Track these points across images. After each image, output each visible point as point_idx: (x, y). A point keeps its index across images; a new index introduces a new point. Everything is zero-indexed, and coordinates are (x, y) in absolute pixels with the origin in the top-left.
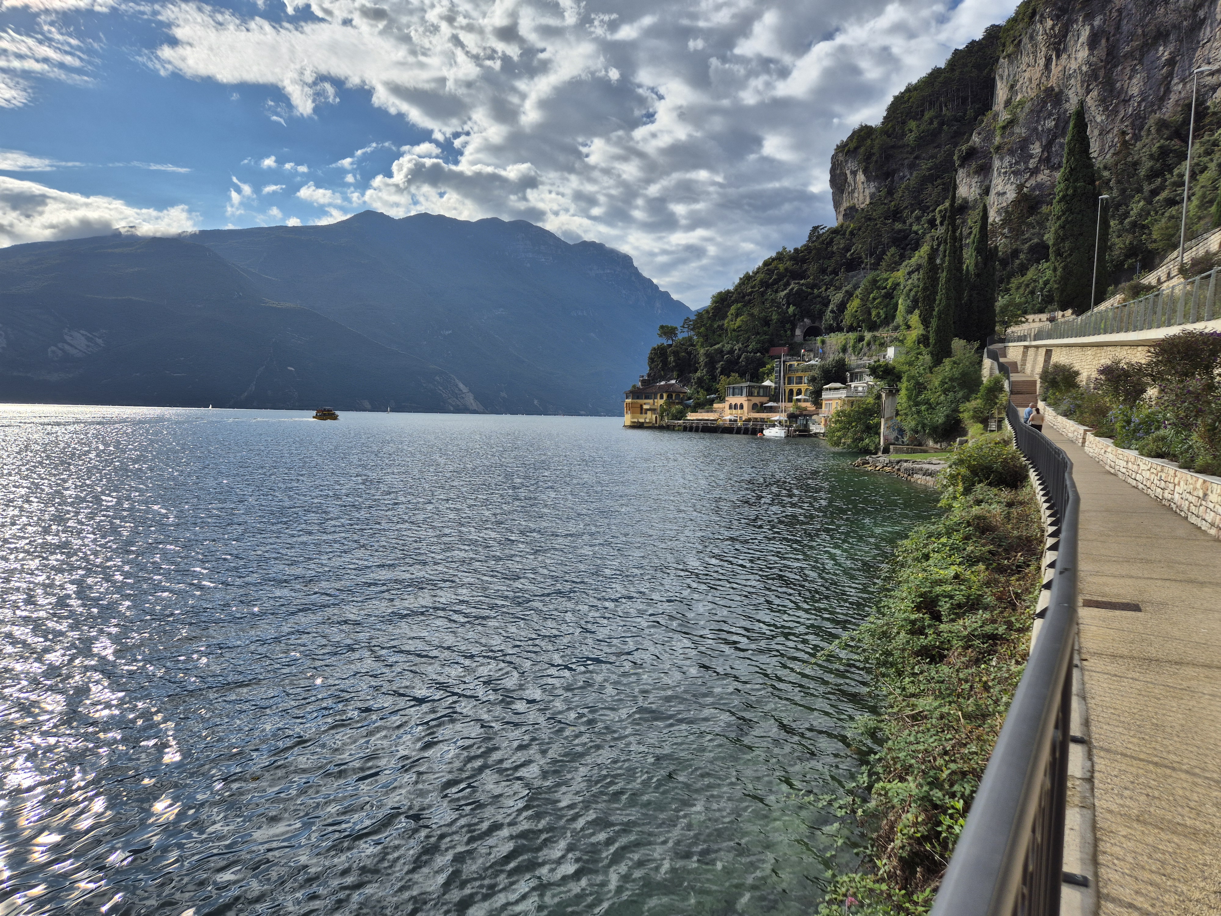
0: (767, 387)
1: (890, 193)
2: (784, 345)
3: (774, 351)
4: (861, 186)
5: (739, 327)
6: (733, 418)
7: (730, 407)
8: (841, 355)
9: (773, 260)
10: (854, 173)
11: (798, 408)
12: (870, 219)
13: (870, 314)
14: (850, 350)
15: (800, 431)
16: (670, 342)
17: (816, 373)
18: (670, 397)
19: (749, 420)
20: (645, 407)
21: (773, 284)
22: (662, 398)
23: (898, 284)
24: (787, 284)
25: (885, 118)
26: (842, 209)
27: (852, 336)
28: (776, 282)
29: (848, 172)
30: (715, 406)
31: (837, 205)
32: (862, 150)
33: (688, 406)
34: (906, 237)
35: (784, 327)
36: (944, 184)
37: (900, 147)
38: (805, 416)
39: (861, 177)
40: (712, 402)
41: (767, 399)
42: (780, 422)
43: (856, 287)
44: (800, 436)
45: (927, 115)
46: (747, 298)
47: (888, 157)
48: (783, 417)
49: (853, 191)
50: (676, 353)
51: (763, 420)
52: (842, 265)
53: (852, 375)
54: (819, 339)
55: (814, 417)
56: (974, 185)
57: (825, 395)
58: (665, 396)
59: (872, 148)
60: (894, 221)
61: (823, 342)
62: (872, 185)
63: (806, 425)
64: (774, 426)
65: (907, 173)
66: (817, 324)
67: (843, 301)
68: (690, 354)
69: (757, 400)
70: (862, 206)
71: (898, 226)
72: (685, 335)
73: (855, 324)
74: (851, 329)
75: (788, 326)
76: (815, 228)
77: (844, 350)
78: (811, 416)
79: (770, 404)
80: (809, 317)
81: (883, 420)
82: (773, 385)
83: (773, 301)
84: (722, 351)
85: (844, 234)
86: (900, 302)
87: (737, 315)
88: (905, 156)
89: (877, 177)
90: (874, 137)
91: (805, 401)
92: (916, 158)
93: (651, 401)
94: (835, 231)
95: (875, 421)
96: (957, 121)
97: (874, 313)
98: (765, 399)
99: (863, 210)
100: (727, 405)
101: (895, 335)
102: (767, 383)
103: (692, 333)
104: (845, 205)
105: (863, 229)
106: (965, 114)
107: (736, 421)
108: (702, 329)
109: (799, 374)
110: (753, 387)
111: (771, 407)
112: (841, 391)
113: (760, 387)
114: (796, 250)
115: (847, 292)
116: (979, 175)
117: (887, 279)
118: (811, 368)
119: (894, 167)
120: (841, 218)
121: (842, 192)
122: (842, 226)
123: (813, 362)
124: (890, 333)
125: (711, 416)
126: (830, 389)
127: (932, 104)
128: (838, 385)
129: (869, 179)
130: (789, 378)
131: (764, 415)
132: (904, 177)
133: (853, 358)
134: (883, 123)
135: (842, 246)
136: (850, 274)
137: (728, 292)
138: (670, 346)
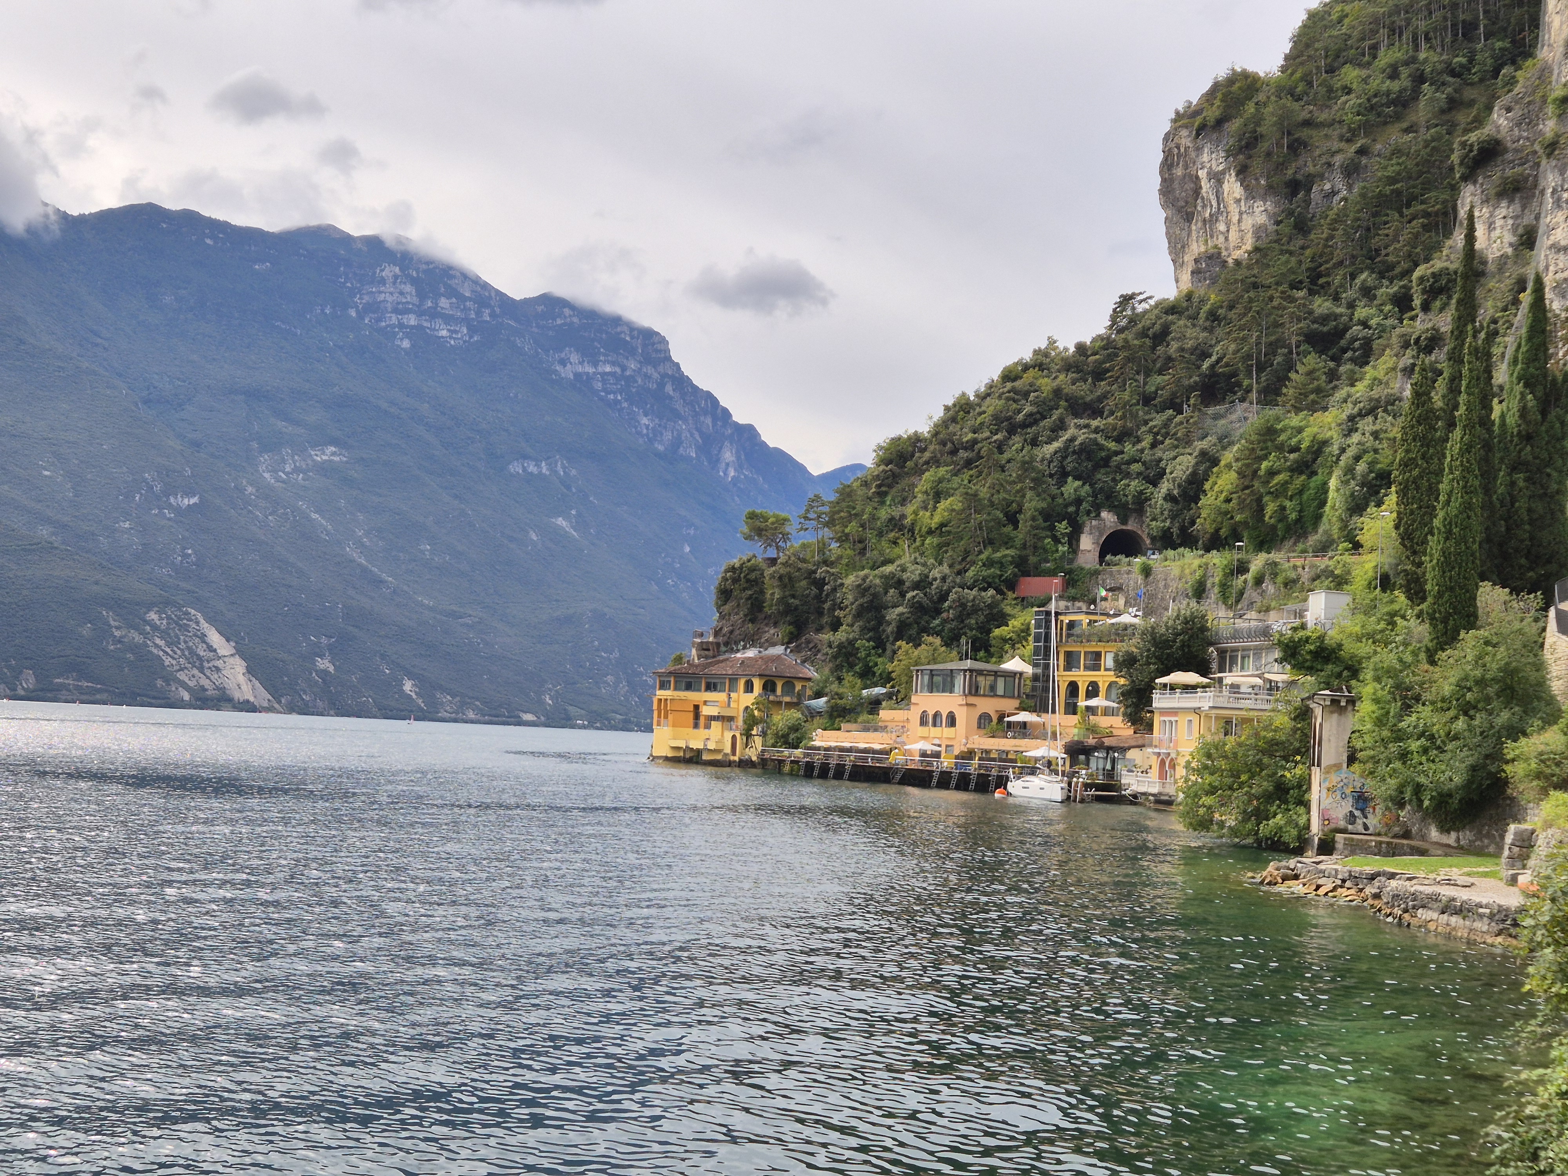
0: (1013, 675)
1: (1302, 227)
2: (1053, 573)
3: (1032, 586)
4: (1234, 209)
5: (942, 525)
6: (929, 748)
7: (923, 722)
8: (1193, 604)
9: (1026, 367)
10: (1217, 178)
11: (1093, 730)
12: (1255, 286)
13: (1261, 509)
14: (1214, 593)
15: (1099, 787)
16: (772, 553)
17: (1132, 646)
18: (769, 686)
19: (969, 755)
20: (706, 711)
21: (1024, 425)
22: (749, 688)
23: (1325, 443)
24: (1060, 426)
25: (1287, 58)
26: (1189, 258)
27: (1218, 559)
28: (1032, 420)
29: (1202, 174)
30: (884, 714)
31: (1177, 248)
32: (1234, 125)
33: (813, 714)
34: (1340, 333)
35: (1052, 528)
36: (1427, 214)
37: (1322, 125)
38: (1109, 749)
39: (1233, 187)
40: (875, 705)
41: (1016, 703)
42: (1049, 764)
43: (1225, 441)
44: (1099, 799)
45: (1386, 57)
46: (963, 454)
47: (1297, 147)
48: (1055, 751)
49: (1213, 219)
50: (786, 581)
51: (1004, 758)
52: (1192, 388)
53: (1222, 653)
54: (1138, 560)
55: (1131, 754)
56: (1499, 223)
57: (1159, 701)
58: (757, 684)
59: (1258, 124)
60: (1312, 293)
61: (1147, 571)
62: (1259, 207)
63: (1111, 774)
64: (1033, 771)
65: (1340, 184)
66: (1131, 526)
67: (1194, 474)
68: (820, 584)
69: (989, 706)
70: (1237, 254)
71: (1321, 305)
72: (810, 538)
73: (1223, 532)
74: (1215, 543)
75: (1063, 527)
76: (1126, 300)
77: (1200, 591)
78: (1123, 750)
79: (1024, 717)
80: (1112, 508)
81: (1315, 771)
82: (1028, 669)
83: (1027, 466)
84: (900, 582)
85: (1194, 317)
86: (1333, 483)
87: (938, 495)
88: (1336, 145)
89: (1271, 189)
90: (1261, 97)
91: (1107, 712)
92: (1362, 151)
93: (721, 696)
94: (1171, 309)
95: (1298, 771)
96: (1453, 73)
97: (1270, 508)
98: (1008, 705)
99: (1238, 263)
100: (914, 714)
101: (1323, 563)
102: (1014, 664)
103: (827, 533)
104: (1196, 248)
105: (1240, 309)
106: (1471, 60)
107: (937, 755)
108: (852, 528)
109: (1093, 647)
110: (980, 672)
111: (1024, 725)
112: (1200, 693)
113: (996, 674)
114: (1081, 348)
115: (1203, 454)
116: (1511, 201)
117: (1300, 430)
118: (1122, 632)
119: (1311, 169)
120: (1186, 277)
121: (1189, 218)
122: (1189, 297)
123: (1125, 619)
124: (1310, 560)
125: (873, 741)
126: (1173, 688)
127: (1395, 31)
128: (1192, 678)
129: (1251, 193)
130: (1068, 654)
131: (1007, 744)
132: (1334, 193)
133: (1222, 612)
134: (1283, 69)
135: (1190, 344)
136: (1211, 410)
137: (916, 440)
138: (773, 561)
